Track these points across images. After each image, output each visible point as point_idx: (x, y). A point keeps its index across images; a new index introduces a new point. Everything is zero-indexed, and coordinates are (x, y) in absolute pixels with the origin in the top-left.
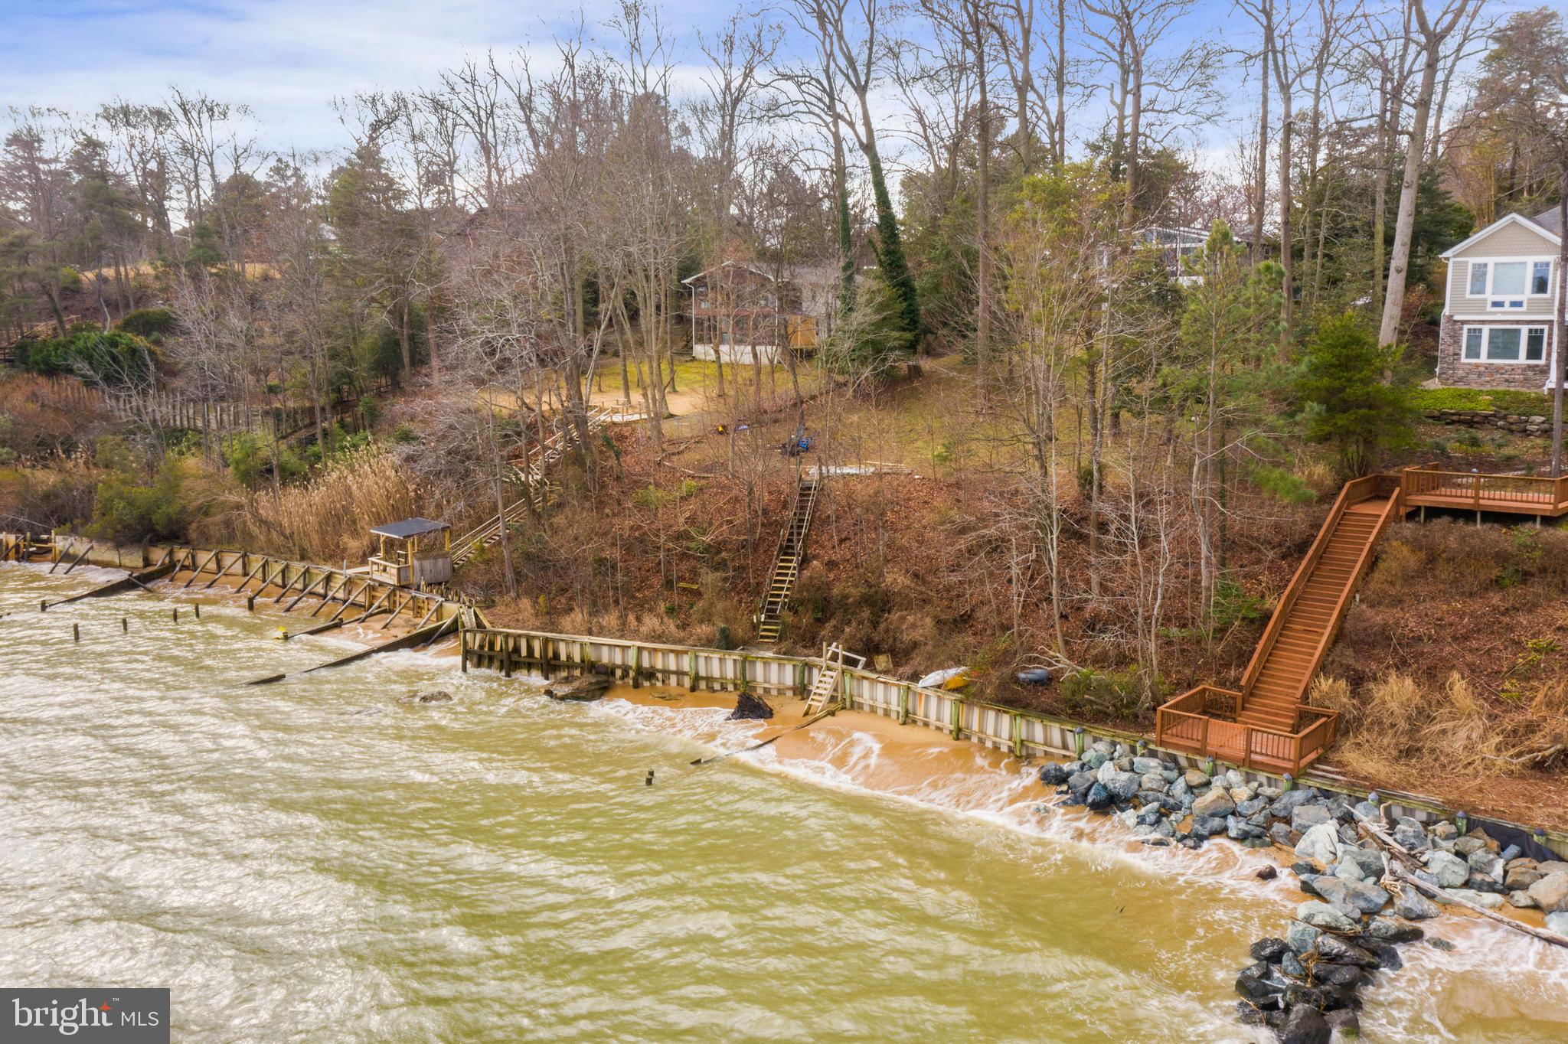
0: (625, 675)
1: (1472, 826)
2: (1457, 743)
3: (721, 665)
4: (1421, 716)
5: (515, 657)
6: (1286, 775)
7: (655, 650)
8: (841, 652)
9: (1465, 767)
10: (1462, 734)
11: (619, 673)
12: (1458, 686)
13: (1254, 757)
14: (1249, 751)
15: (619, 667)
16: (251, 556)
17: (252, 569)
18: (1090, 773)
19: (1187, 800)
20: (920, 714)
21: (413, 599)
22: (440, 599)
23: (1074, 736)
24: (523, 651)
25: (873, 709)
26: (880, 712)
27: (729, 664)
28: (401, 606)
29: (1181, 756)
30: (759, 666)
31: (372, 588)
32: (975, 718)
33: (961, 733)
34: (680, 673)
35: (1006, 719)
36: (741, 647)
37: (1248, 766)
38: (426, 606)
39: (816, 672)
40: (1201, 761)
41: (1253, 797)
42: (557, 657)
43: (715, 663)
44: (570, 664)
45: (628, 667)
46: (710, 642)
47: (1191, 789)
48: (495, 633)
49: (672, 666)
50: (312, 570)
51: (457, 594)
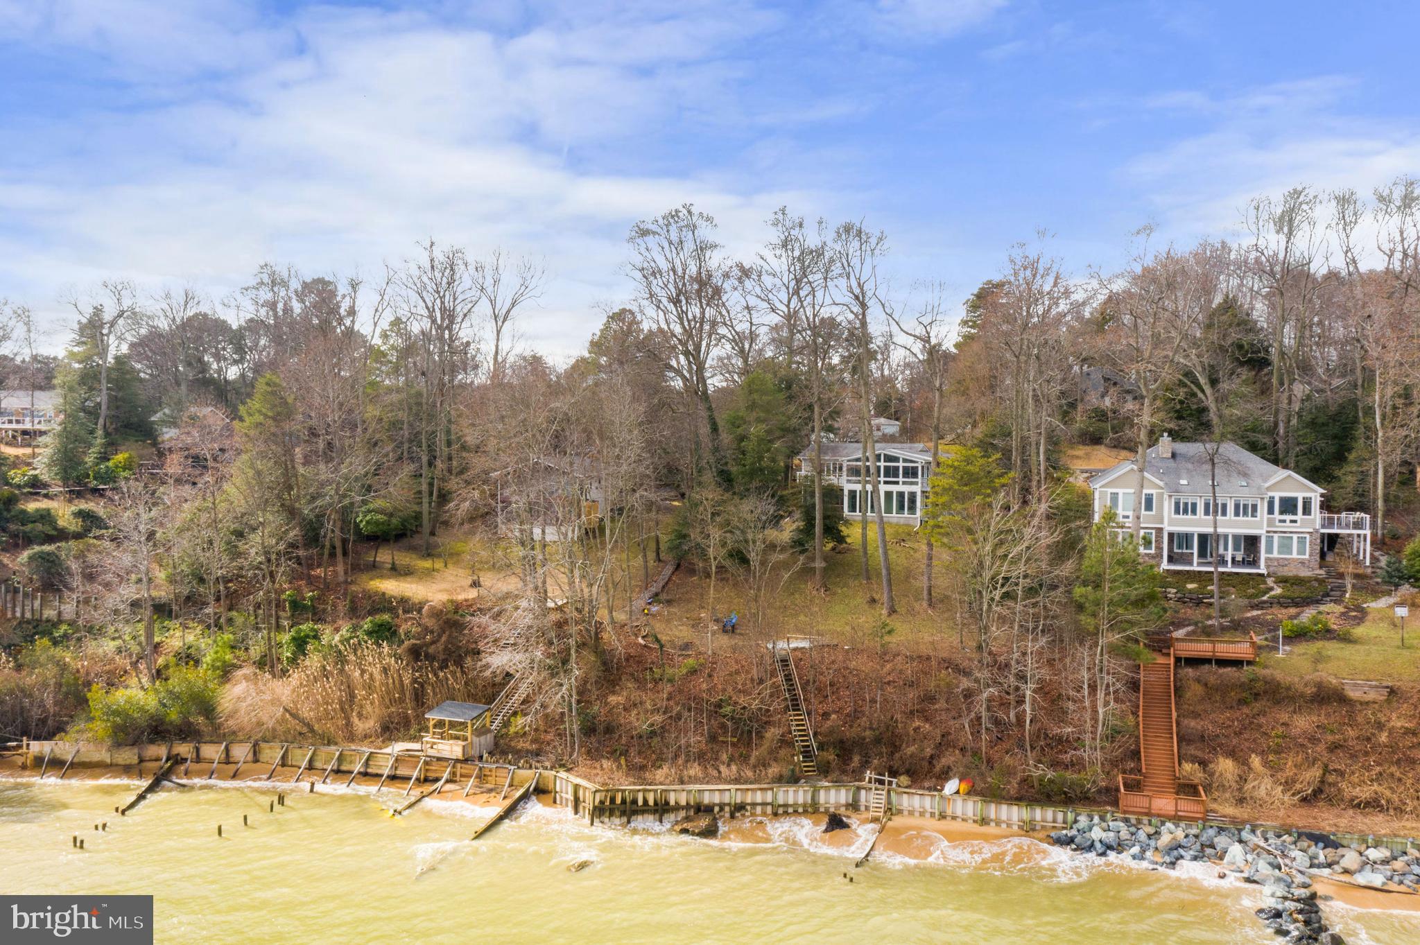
0: (722, 809)
1: (1300, 835)
2: (1262, 792)
3: (796, 795)
4: (1242, 779)
5: (634, 807)
6: (1200, 821)
7: (748, 790)
8: (874, 776)
9: (1272, 804)
10: (1263, 787)
11: (717, 809)
12: (1256, 761)
13: (1180, 813)
14: (1177, 811)
15: (717, 805)
16: (263, 745)
17: (265, 755)
18: (1087, 835)
19: (1152, 843)
20: (949, 812)
21: (481, 769)
22: (512, 768)
23: (1065, 814)
24: (640, 802)
25: (911, 813)
26: (917, 814)
27: (801, 793)
28: (462, 776)
29: (1133, 818)
30: (822, 793)
31: (426, 763)
32: (992, 810)
33: (984, 821)
34: (764, 804)
35: (1015, 808)
36: (803, 781)
37: (1176, 819)
38: (494, 774)
39: (863, 792)
40: (1145, 820)
41: (1187, 836)
42: (667, 803)
43: (791, 794)
44: (677, 808)
45: (725, 804)
46: (780, 780)
47: (1149, 836)
48: (618, 790)
49: (759, 800)
50: (345, 753)
51: (527, 762)
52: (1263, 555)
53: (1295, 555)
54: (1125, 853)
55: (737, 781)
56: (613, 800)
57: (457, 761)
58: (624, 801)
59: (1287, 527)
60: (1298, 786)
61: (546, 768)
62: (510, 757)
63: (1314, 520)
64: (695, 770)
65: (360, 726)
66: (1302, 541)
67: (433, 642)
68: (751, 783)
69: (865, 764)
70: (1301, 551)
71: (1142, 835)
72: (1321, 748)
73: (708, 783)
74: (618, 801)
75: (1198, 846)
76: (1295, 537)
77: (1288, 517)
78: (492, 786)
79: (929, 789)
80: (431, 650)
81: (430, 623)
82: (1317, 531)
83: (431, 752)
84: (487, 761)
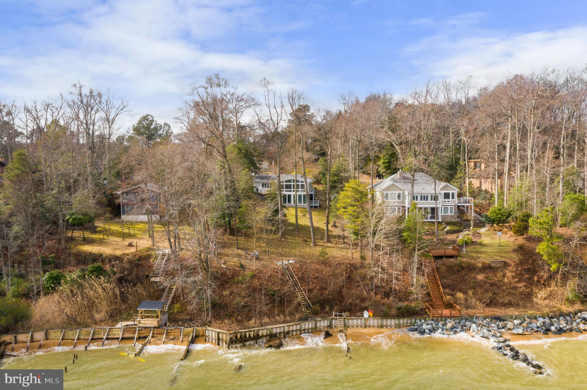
6: (459, 317)
7: (291, 325)
8: (336, 313)
13: (452, 315)
15: (278, 333)
16: (50, 331)
17: (52, 336)
18: (421, 327)
19: (445, 327)
20: (368, 324)
21: (167, 330)
22: (182, 328)
23: (411, 320)
24: (248, 336)
25: (353, 327)
26: (355, 327)
27: (310, 324)
28: (157, 334)
29: (435, 319)
30: (318, 323)
31: (139, 330)
32: (385, 322)
33: (382, 326)
34: (296, 330)
35: (393, 320)
36: (310, 319)
37: (450, 317)
38: (173, 331)
39: (334, 321)
40: (440, 319)
41: (456, 323)
42: (258, 335)
43: (307, 325)
44: (263, 336)
45: (282, 332)
46: (301, 319)
47: (443, 325)
48: (239, 333)
49: (295, 329)
50: (96, 330)
51: (188, 324)
52: (440, 214)
53: (449, 214)
54: (436, 333)
55: (284, 322)
56: (236, 337)
57: (155, 328)
58: (241, 337)
59: (447, 203)
60: (484, 300)
61: (198, 326)
62: (180, 323)
63: (455, 201)
64: (266, 320)
65: (98, 316)
66: (451, 208)
67: (129, 275)
68: (290, 322)
69: (331, 309)
70: (451, 212)
71: (440, 325)
72: (488, 285)
73: (272, 325)
74: (239, 337)
75: (460, 327)
76: (449, 207)
77: (447, 200)
78: (173, 337)
79: (359, 316)
80: (129, 278)
81: (127, 266)
82: (456, 205)
83: (140, 325)
84: (169, 326)
